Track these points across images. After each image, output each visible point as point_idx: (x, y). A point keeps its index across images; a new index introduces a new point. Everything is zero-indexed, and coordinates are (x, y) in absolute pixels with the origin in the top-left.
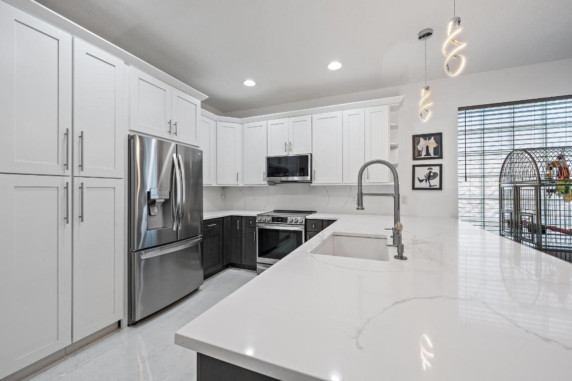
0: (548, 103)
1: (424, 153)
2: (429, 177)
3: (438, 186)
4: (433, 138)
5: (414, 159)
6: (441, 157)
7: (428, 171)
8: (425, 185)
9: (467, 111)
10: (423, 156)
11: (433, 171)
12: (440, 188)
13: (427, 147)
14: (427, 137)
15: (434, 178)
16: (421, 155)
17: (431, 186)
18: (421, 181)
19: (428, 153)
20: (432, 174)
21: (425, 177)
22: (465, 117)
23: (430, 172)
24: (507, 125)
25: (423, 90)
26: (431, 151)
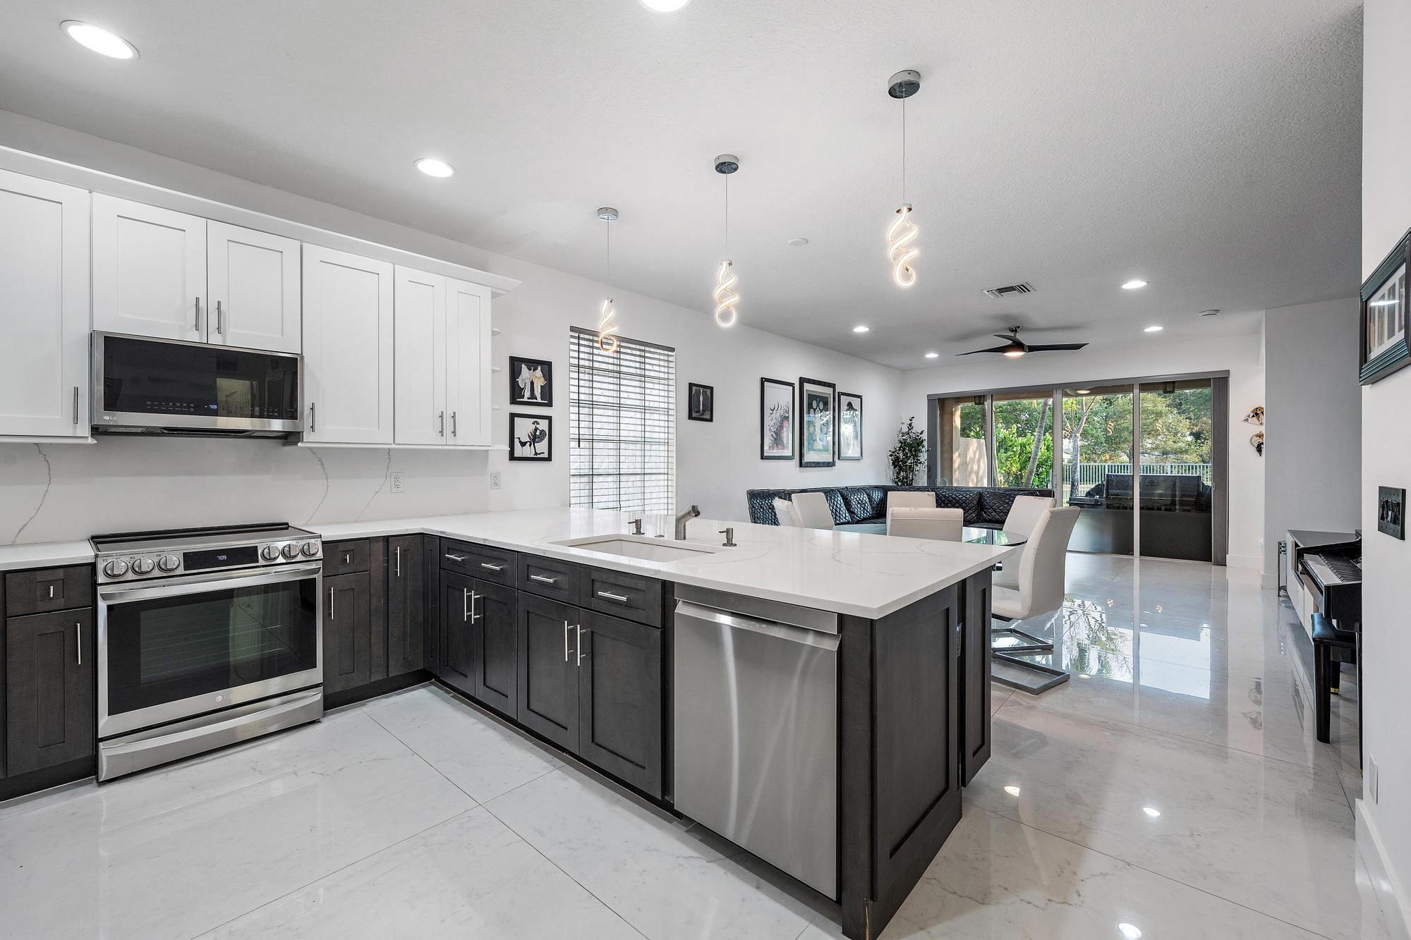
0: (647, 349)
1: (527, 394)
2: (535, 438)
3: (546, 455)
4: (539, 368)
5: (514, 401)
6: (550, 404)
7: (534, 427)
8: (528, 451)
9: (582, 336)
10: (525, 399)
11: (540, 427)
12: (549, 459)
13: (532, 383)
14: (533, 364)
15: (541, 440)
16: (523, 397)
17: (536, 454)
18: (523, 444)
19: (533, 396)
20: (538, 433)
21: (529, 436)
22: (579, 344)
23: (536, 429)
24: (611, 367)
25: (606, 302)
26: (538, 392)
